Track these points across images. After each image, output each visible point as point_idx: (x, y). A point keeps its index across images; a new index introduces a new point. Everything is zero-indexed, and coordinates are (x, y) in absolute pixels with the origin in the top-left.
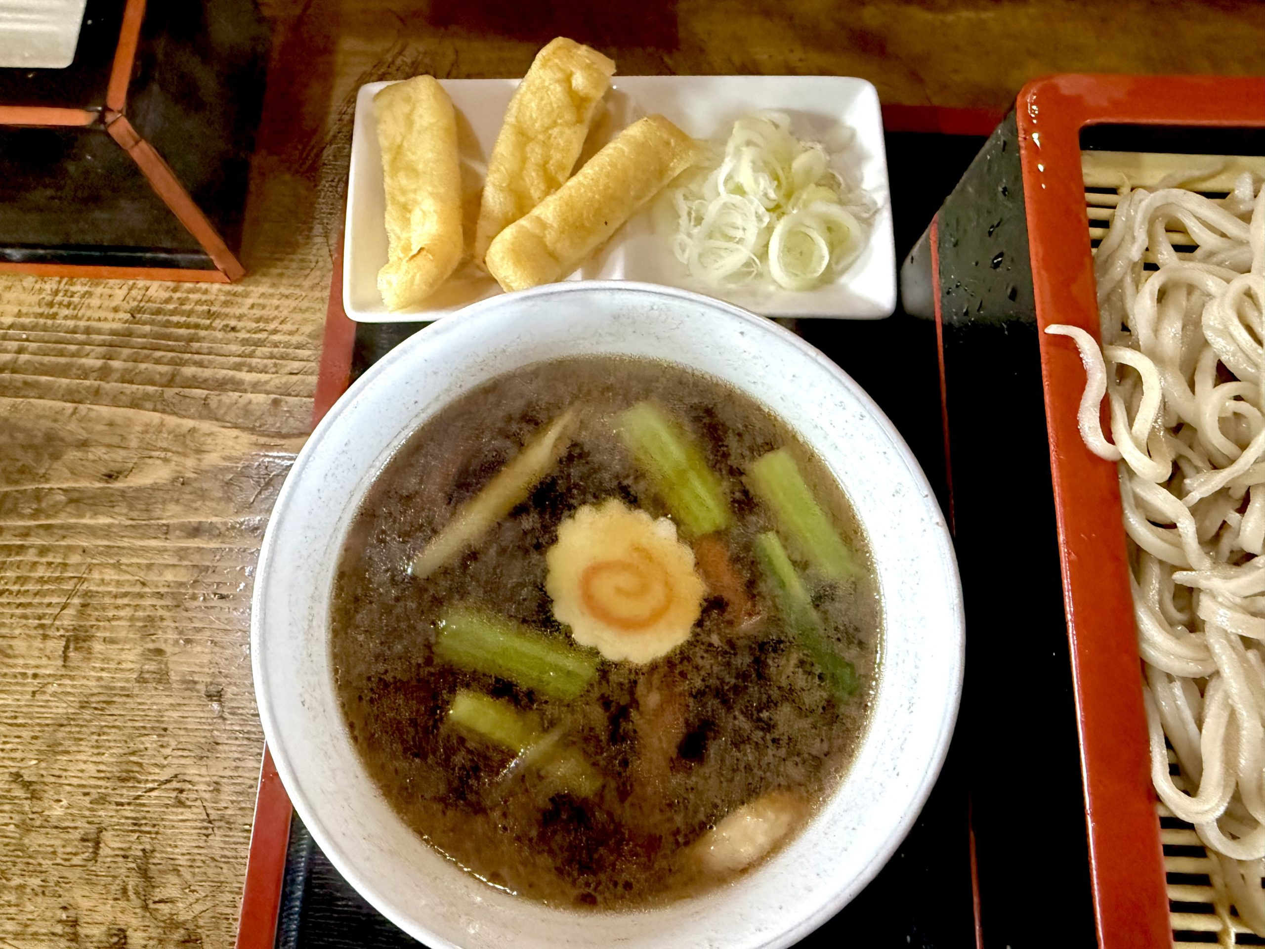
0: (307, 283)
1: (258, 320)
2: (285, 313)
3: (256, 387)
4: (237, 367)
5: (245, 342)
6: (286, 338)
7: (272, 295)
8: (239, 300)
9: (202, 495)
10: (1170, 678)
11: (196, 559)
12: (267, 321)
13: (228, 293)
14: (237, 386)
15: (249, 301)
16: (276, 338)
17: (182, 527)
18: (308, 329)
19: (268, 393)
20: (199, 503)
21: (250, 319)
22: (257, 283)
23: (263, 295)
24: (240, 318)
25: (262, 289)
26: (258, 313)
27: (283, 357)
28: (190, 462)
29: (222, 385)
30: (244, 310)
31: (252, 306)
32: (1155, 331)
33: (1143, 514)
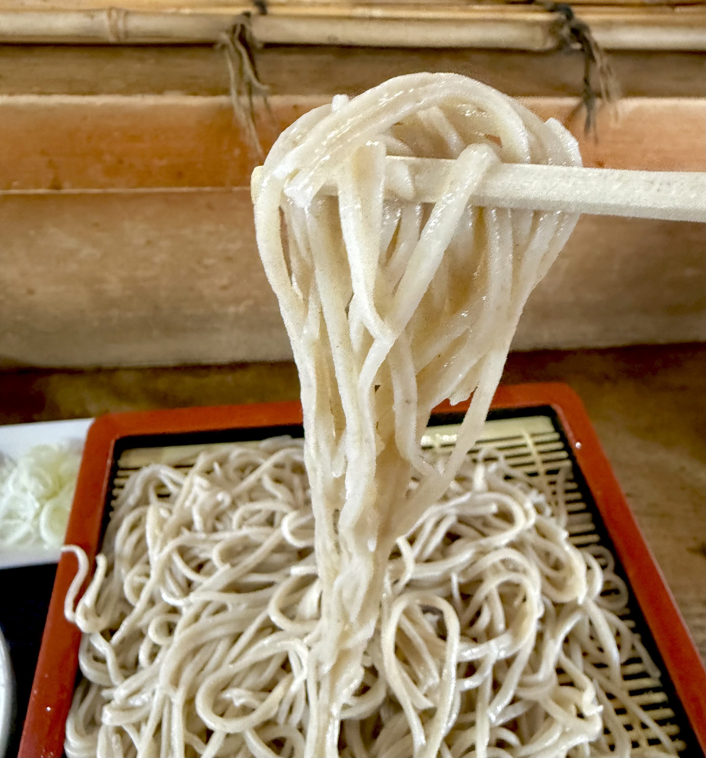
32: (124, 542)
33: (91, 655)
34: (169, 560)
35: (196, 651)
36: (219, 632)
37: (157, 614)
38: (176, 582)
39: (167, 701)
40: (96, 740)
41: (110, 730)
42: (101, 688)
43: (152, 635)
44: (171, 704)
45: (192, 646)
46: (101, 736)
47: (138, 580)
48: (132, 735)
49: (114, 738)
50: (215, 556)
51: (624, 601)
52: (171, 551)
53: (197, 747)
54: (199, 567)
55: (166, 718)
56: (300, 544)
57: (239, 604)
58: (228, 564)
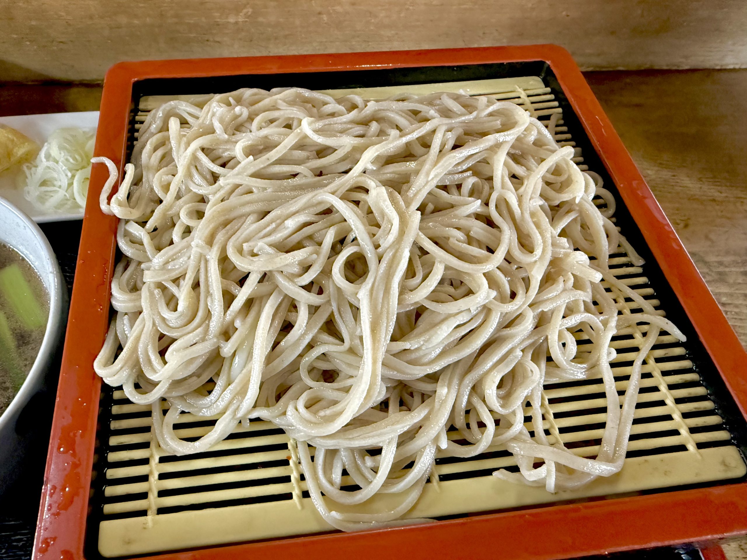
10: (125, 314)
32: (150, 157)
33: (128, 239)
34: (195, 158)
35: (225, 224)
36: (247, 209)
37: (186, 203)
38: (204, 177)
39: (203, 259)
40: (140, 295)
41: (152, 286)
42: (140, 263)
43: (184, 219)
44: (206, 261)
45: (223, 219)
46: (144, 292)
47: (166, 178)
48: (173, 288)
49: (156, 291)
50: (238, 151)
51: (612, 211)
52: (196, 151)
53: (234, 289)
54: (223, 165)
55: (202, 271)
56: (320, 140)
57: (265, 189)
58: (251, 157)
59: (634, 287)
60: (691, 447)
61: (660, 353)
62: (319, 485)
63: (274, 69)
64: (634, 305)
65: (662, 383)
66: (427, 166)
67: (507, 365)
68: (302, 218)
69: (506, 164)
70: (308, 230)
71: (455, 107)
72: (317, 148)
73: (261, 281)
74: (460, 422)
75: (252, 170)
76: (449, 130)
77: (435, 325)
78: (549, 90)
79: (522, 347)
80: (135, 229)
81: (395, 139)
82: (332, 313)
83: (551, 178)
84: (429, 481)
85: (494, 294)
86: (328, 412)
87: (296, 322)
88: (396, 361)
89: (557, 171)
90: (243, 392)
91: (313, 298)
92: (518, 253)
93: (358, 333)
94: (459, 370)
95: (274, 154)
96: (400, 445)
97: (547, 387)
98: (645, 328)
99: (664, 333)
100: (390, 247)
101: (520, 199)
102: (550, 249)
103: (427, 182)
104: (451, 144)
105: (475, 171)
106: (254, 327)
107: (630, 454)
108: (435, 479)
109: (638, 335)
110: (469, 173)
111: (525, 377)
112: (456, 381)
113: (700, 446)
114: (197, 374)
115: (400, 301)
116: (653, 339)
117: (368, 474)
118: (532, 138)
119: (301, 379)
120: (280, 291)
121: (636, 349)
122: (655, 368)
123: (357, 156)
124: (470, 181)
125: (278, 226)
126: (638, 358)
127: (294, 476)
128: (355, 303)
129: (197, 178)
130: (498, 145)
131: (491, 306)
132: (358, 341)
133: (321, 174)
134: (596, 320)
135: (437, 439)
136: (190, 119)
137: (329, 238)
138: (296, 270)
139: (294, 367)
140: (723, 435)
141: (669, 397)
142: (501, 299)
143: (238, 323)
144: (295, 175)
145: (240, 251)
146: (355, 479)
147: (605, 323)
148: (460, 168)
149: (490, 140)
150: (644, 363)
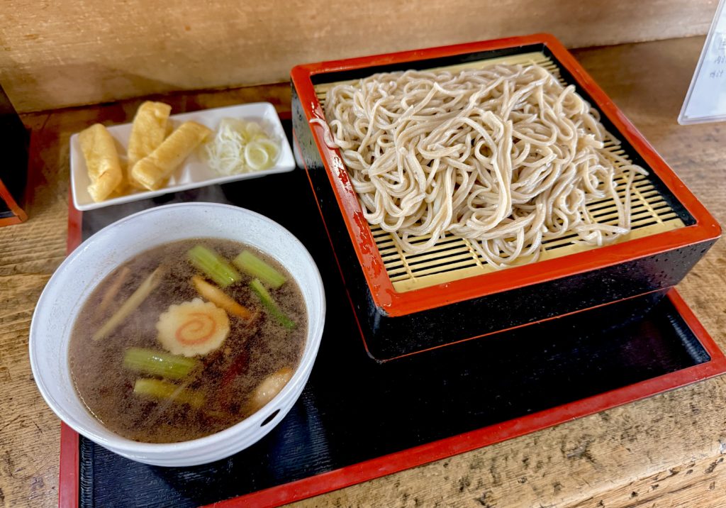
0: (57, 216)
1: (36, 234)
2: (49, 229)
3: (38, 258)
4: (29, 252)
5: (31, 243)
6: (51, 237)
7: (42, 224)
8: (27, 228)
9: (18, 303)
10: (365, 194)
11: (18, 328)
12: (41, 233)
13: (21, 227)
14: (29, 259)
15: (31, 228)
16: (45, 238)
17: (10, 317)
18: (60, 232)
19: (45, 258)
20: (17, 307)
21: (33, 234)
22: (34, 221)
23: (37, 225)
24: (28, 235)
25: (36, 223)
26: (36, 231)
27: (50, 244)
28: (11, 292)
29: (21, 261)
30: (30, 231)
31: (33, 229)
34: (378, 110)
35: (410, 140)
36: (419, 131)
37: (379, 135)
38: (384, 119)
40: (372, 182)
41: (376, 178)
46: (374, 180)
47: (362, 124)
48: (390, 176)
49: (381, 179)
50: (403, 104)
51: (599, 119)
52: (378, 107)
53: (428, 169)
54: (395, 112)
55: (406, 164)
56: (448, 92)
57: (424, 121)
58: (412, 106)
59: (620, 155)
60: (659, 221)
61: (637, 184)
62: (490, 258)
63: (389, 61)
64: (620, 164)
65: (641, 197)
66: (506, 100)
67: (567, 192)
68: (452, 131)
69: (544, 98)
70: (455, 137)
71: (507, 71)
72: (444, 98)
73: (441, 162)
74: (550, 221)
75: (414, 112)
76: (509, 82)
77: (530, 174)
78: (548, 59)
79: (573, 182)
80: (352, 154)
81: (484, 90)
82: (478, 175)
83: (566, 103)
84: (541, 251)
85: (556, 155)
86: (489, 219)
87: (462, 182)
88: (515, 193)
89: (567, 99)
90: (444, 217)
91: (470, 168)
92: (562, 136)
93: (494, 181)
94: (545, 196)
95: (424, 103)
96: (525, 233)
97: (588, 205)
98: (627, 173)
99: (638, 174)
100: (501, 138)
101: (555, 112)
102: (577, 134)
103: (508, 108)
104: (513, 89)
105: (528, 101)
106: (443, 184)
107: (633, 228)
108: (544, 250)
109: (625, 177)
110: (525, 103)
111: (576, 198)
112: (544, 201)
113: (664, 220)
114: (415, 214)
115: (513, 164)
116: (632, 177)
117: (513, 250)
118: (551, 83)
119: (469, 209)
120: (451, 166)
121: (625, 184)
122: (637, 191)
123: (467, 100)
124: (528, 107)
125: (441, 136)
126: (627, 187)
127: (475, 257)
128: (490, 168)
129: (381, 121)
130: (536, 88)
131: (556, 162)
132: (495, 186)
133: (449, 111)
134: (604, 169)
135: (541, 229)
136: (350, 94)
137: (469, 139)
138: (458, 155)
139: (464, 204)
140: (673, 215)
141: (645, 202)
142: (559, 157)
143: (434, 184)
144: (435, 114)
145: (425, 149)
146: (507, 253)
147: (609, 170)
148: (521, 101)
149: (533, 85)
150: (631, 189)
